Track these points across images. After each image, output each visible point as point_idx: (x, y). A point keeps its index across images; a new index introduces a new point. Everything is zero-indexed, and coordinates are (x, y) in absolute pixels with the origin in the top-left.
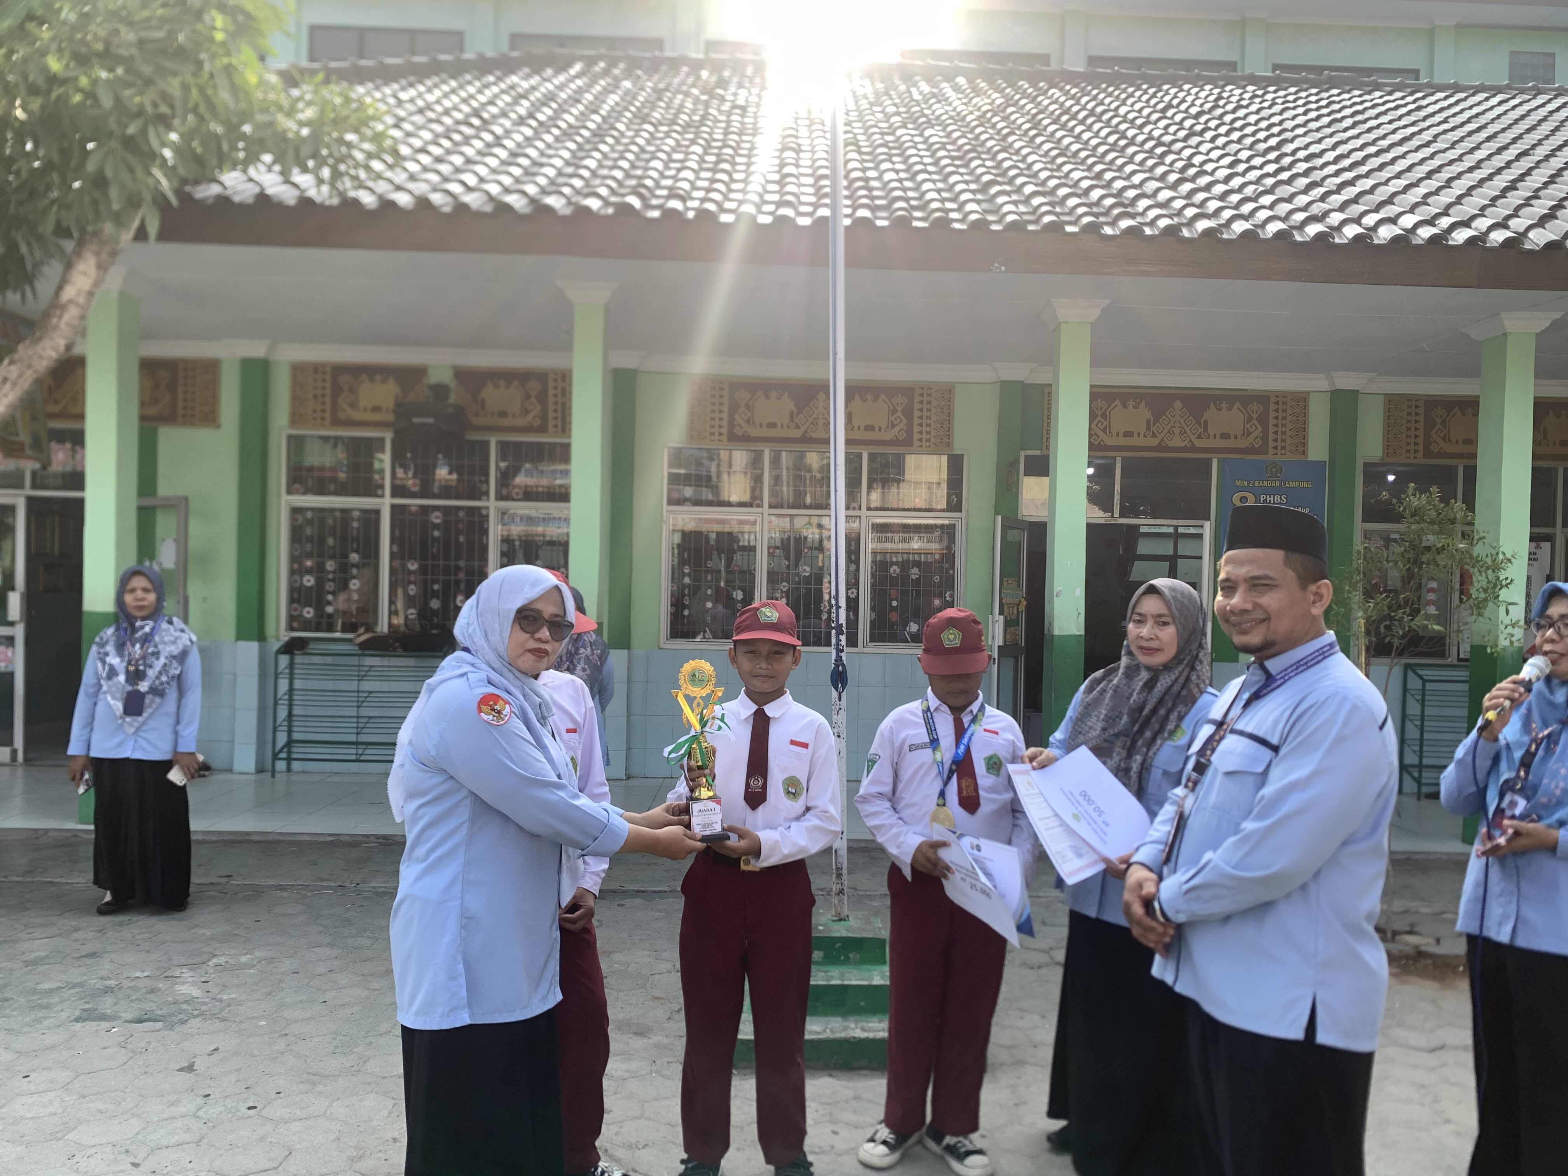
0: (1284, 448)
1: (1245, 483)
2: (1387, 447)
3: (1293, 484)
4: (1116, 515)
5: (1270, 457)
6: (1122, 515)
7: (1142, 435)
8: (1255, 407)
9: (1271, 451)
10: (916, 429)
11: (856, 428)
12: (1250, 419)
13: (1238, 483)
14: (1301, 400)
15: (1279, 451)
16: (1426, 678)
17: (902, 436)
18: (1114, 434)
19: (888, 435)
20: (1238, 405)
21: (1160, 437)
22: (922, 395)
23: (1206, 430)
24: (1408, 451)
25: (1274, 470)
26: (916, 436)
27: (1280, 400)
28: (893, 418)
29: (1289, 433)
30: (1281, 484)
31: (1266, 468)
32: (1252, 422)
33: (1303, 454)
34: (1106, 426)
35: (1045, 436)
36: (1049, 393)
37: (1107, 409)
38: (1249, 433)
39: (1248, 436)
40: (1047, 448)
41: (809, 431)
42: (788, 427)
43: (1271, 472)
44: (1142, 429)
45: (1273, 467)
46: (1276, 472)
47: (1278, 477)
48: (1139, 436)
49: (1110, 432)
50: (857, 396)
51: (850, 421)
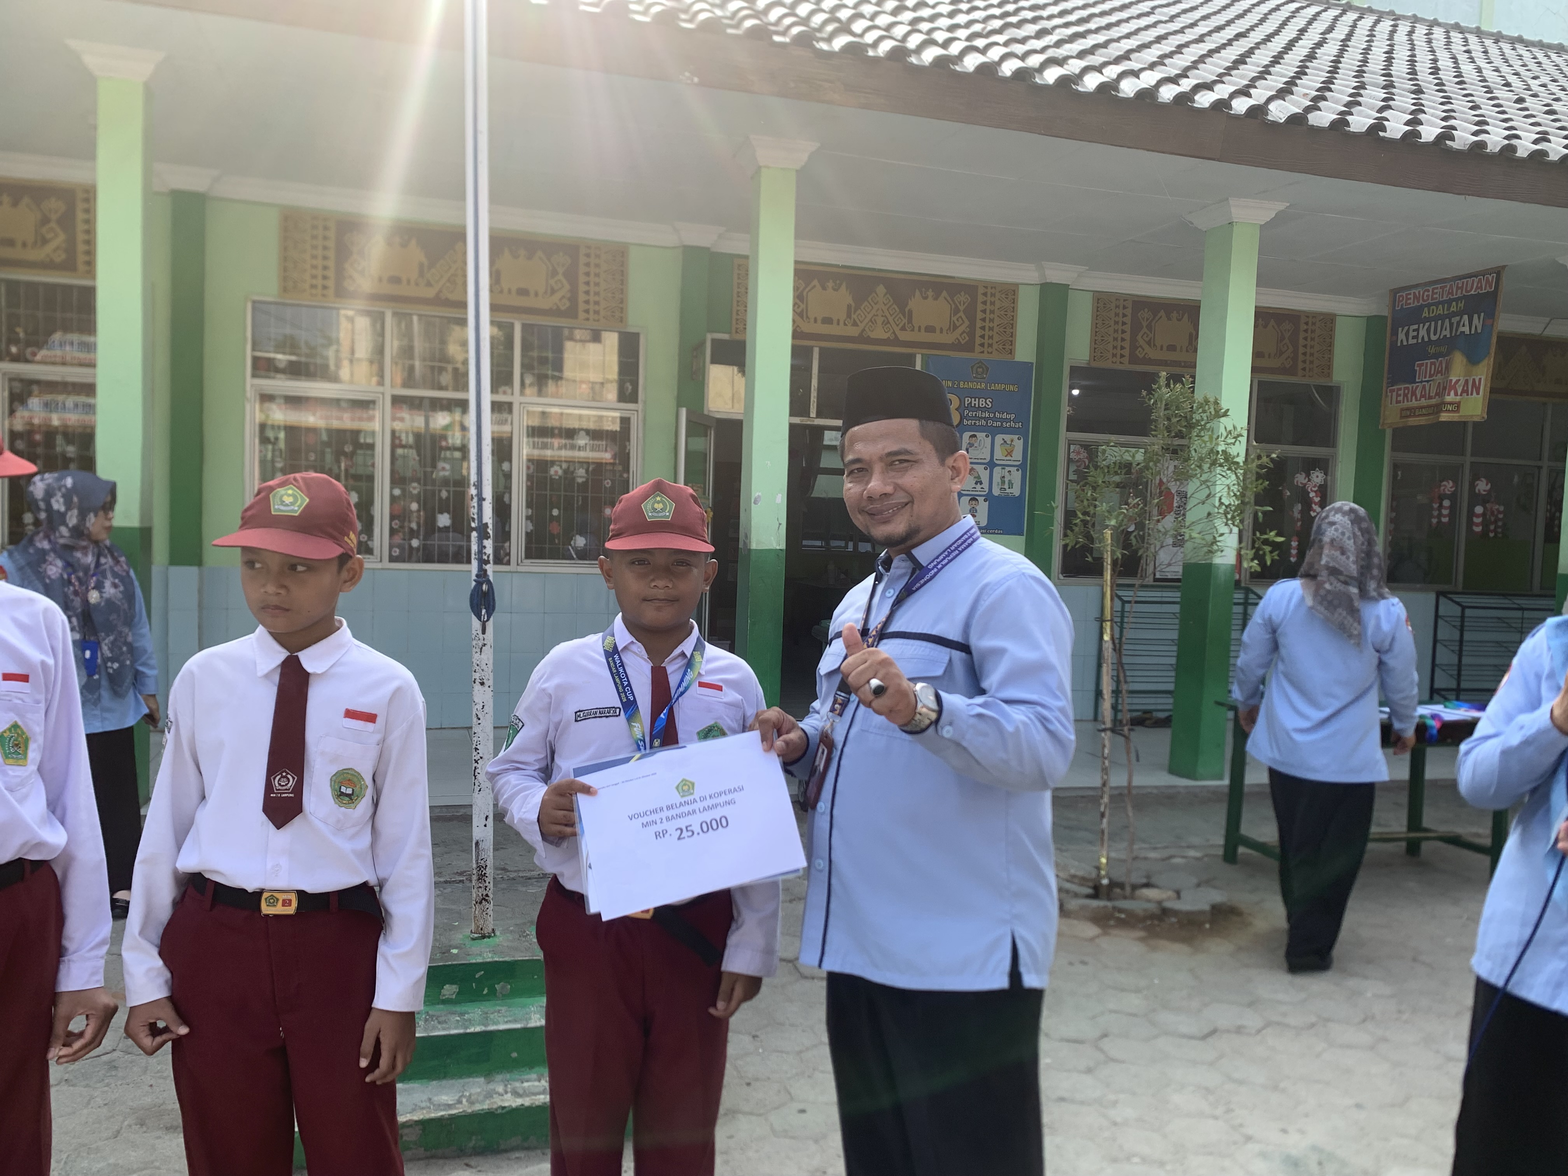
0: (991, 346)
1: (951, 383)
2: (1094, 349)
3: (998, 387)
4: (813, 414)
5: (976, 355)
6: (819, 415)
7: (842, 323)
8: (963, 298)
9: (978, 349)
10: (582, 297)
11: (504, 291)
12: (957, 311)
14: (1010, 292)
15: (986, 349)
17: (565, 305)
18: (812, 320)
20: (944, 293)
21: (862, 326)
22: (588, 255)
23: (910, 321)
24: (1114, 355)
25: (981, 370)
26: (582, 307)
27: (989, 291)
28: (551, 283)
29: (996, 329)
30: (986, 386)
31: (972, 367)
32: (959, 315)
33: (1011, 353)
34: (802, 311)
35: (735, 316)
36: (739, 266)
37: (804, 289)
38: (955, 327)
39: (954, 330)
40: (737, 332)
41: (444, 290)
42: (417, 284)
43: (977, 372)
44: (843, 316)
45: (979, 367)
46: (983, 373)
47: (984, 378)
48: (838, 324)
49: (807, 317)
50: (506, 250)
51: (498, 282)
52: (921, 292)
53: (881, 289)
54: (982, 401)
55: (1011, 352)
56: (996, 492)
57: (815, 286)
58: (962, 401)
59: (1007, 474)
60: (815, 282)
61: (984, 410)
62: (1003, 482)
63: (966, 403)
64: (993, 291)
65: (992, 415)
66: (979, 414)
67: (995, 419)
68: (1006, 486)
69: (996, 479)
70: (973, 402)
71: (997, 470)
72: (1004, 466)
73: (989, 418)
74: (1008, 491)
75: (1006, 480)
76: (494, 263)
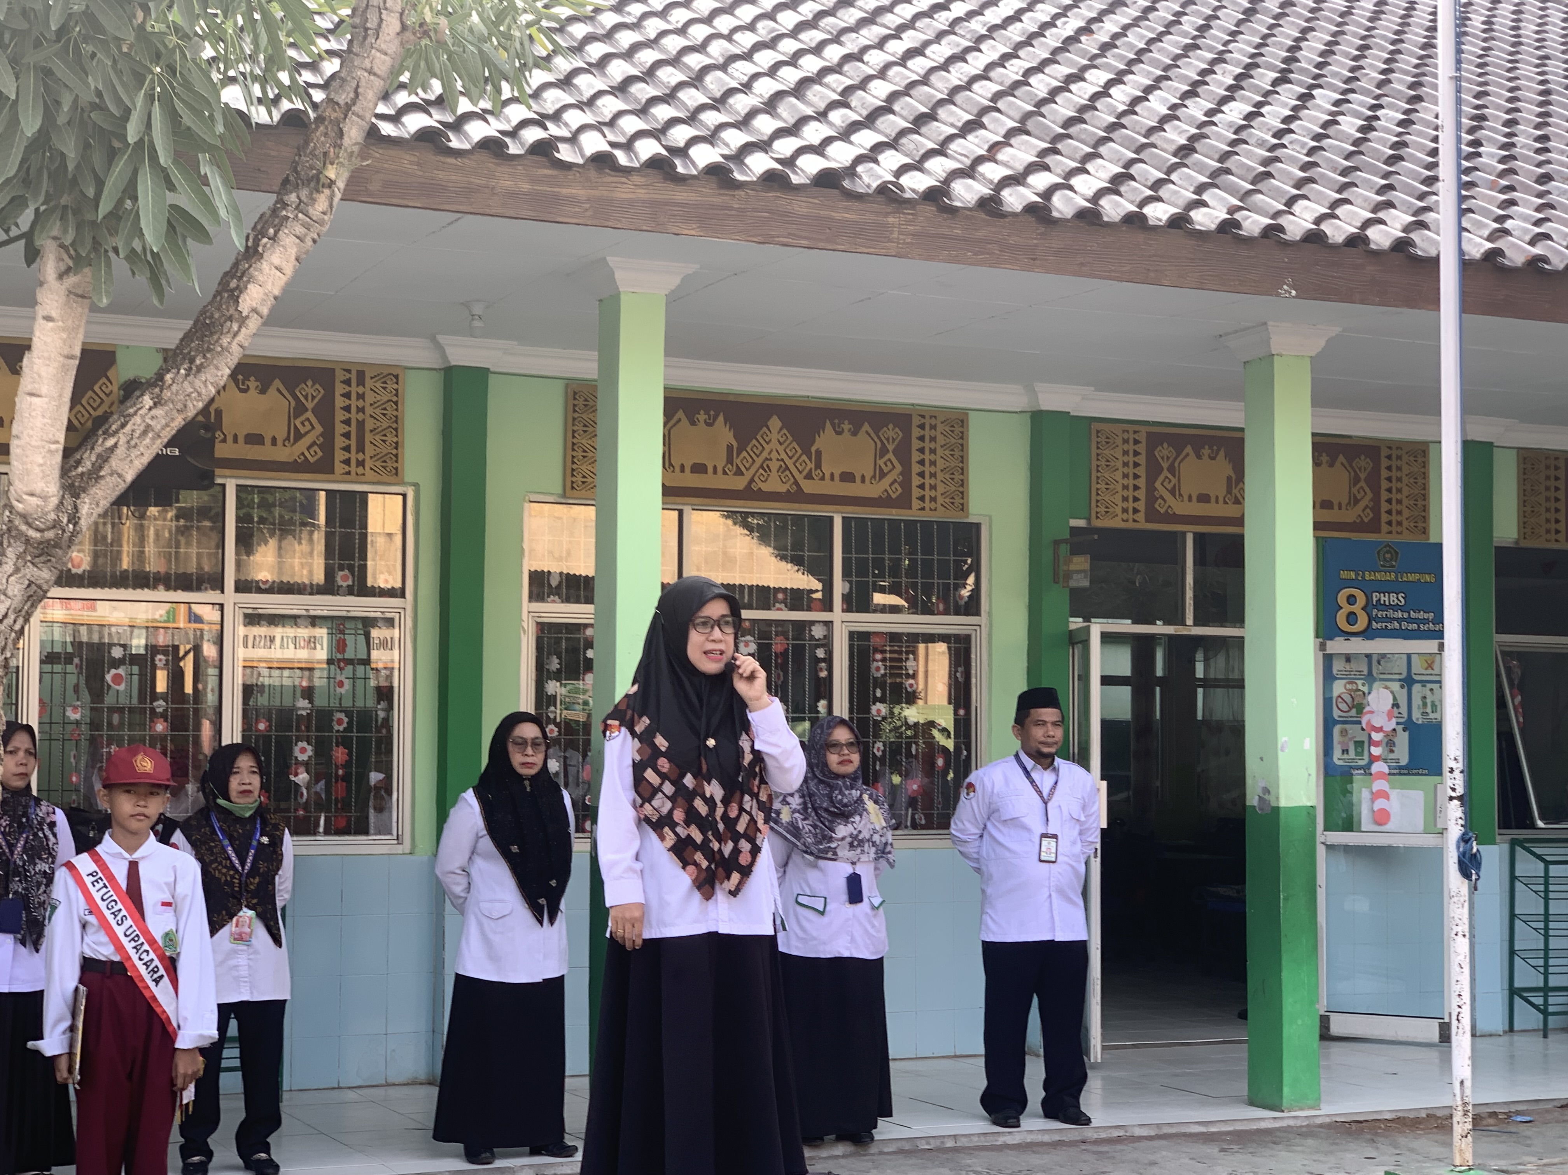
0: (1399, 523)
1: (1353, 575)
2: (1523, 524)
3: (1412, 577)
4: (1190, 621)
5: (1382, 537)
6: (1196, 624)
7: (1221, 500)
8: (1363, 461)
9: (1385, 528)
10: (916, 481)
11: (827, 476)
12: (1357, 480)
13: (1344, 575)
14: (1419, 455)
15: (1394, 528)
16: (1548, 858)
17: (896, 492)
18: (1186, 498)
19: (873, 490)
20: (1341, 458)
22: (922, 427)
24: (1548, 531)
25: (1388, 556)
26: (916, 492)
27: (1394, 453)
28: (881, 462)
29: (1405, 502)
30: (1396, 577)
31: (1378, 553)
32: (1358, 486)
33: (1424, 533)
34: (1175, 486)
35: (1094, 497)
36: (1098, 432)
37: (1176, 459)
38: (1357, 501)
39: (1355, 504)
40: (1097, 517)
41: (756, 479)
42: (725, 473)
43: (1385, 560)
44: (1222, 492)
45: (1388, 552)
46: (1391, 560)
47: (1393, 566)
48: (1217, 502)
49: (1180, 495)
50: (828, 424)
51: (818, 466)
54: (1393, 596)
55: (1425, 531)
56: (1417, 716)
57: (1188, 455)
58: (1369, 599)
59: (1429, 693)
60: (1189, 449)
61: (1396, 608)
62: (1425, 705)
63: (1375, 599)
64: (1399, 453)
65: (1406, 615)
66: (1390, 613)
67: (1410, 620)
68: (1429, 710)
69: (1417, 701)
70: (1382, 598)
71: (1416, 688)
72: (1424, 683)
73: (1403, 619)
74: (1432, 716)
75: (1429, 701)
76: (813, 442)
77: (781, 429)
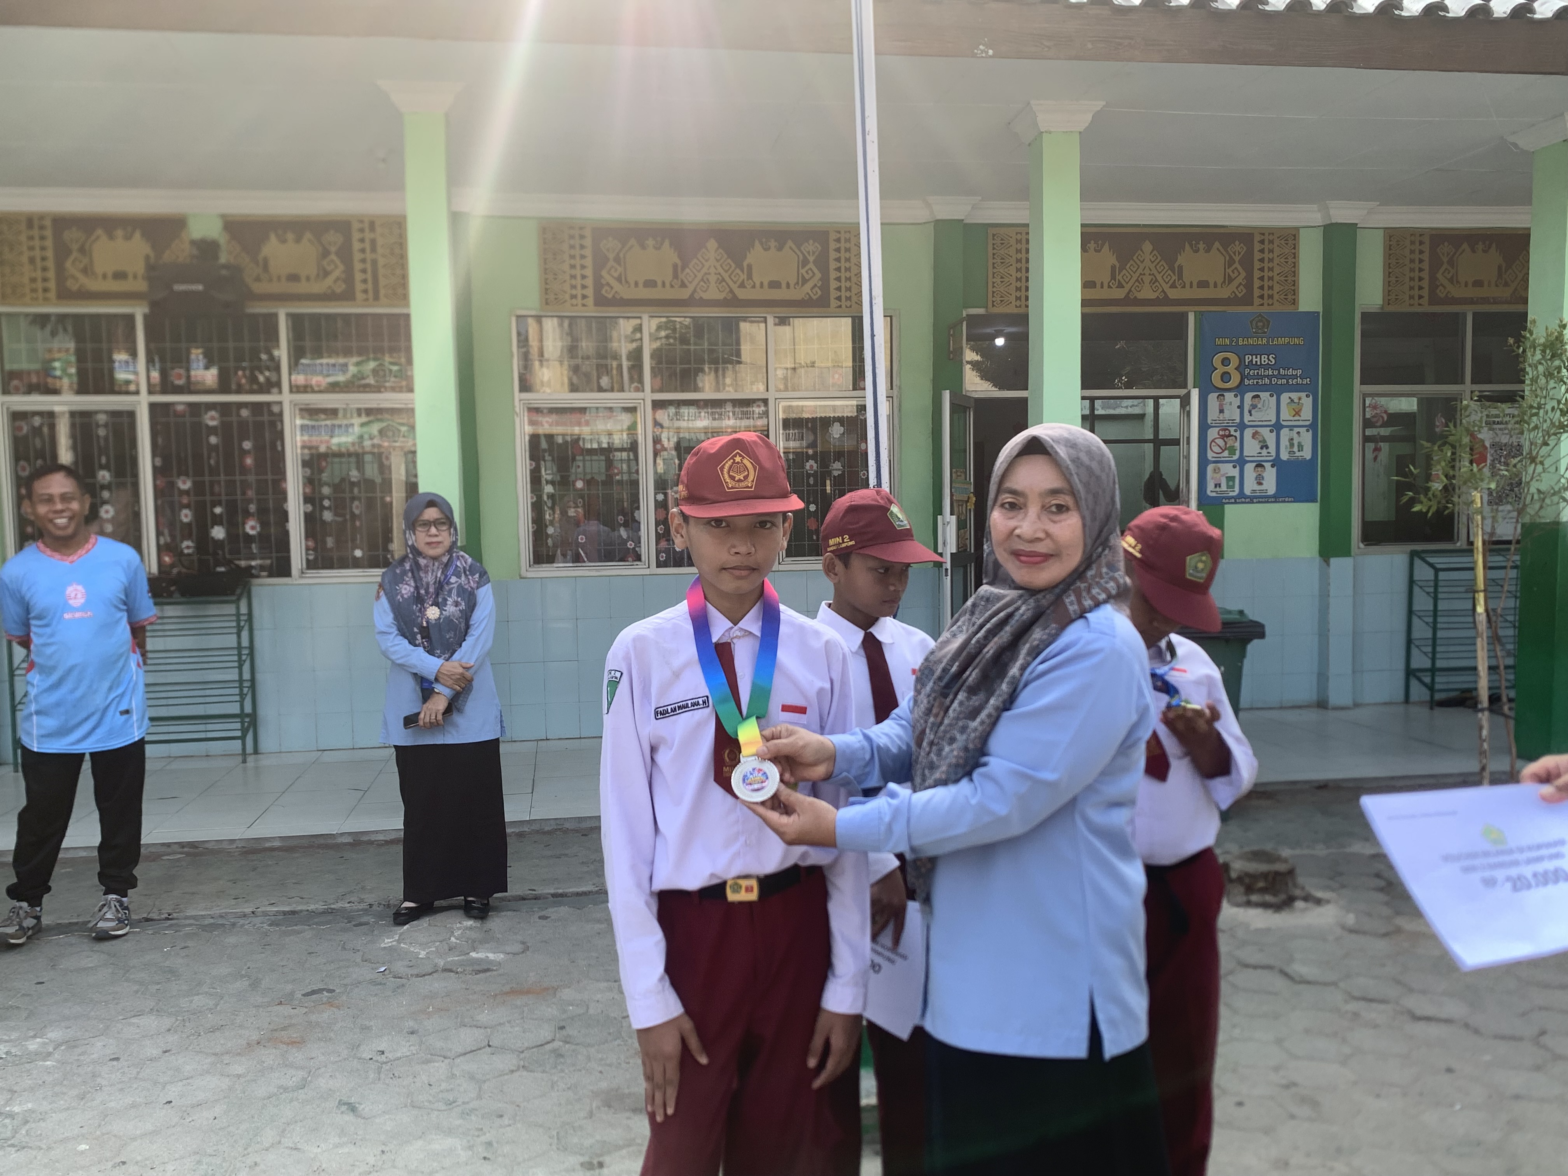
0: (1271, 297)
1: (1227, 341)
2: (1388, 291)
3: (1281, 341)
5: (1254, 309)
7: (1106, 285)
8: (1238, 248)
9: (1257, 301)
10: (833, 285)
12: (1232, 262)
13: (1219, 342)
14: (1290, 237)
15: (1266, 301)
16: (1438, 566)
17: (816, 293)
19: (798, 294)
20: (1217, 244)
21: (1127, 287)
22: (838, 240)
23: (1180, 277)
24: (1412, 297)
25: (1260, 324)
26: (833, 294)
27: (1266, 238)
28: (803, 271)
29: (1276, 278)
30: (1268, 342)
32: (1233, 267)
33: (1294, 304)
35: (990, 289)
36: (994, 235)
38: (1231, 280)
39: (1229, 284)
40: (994, 305)
41: (698, 290)
42: (672, 286)
43: (1257, 327)
44: (1106, 279)
45: (1260, 321)
47: (1265, 333)
48: (1102, 287)
50: (757, 243)
51: (750, 277)
52: (1191, 246)
53: (1147, 247)
54: (1264, 358)
55: (1294, 302)
56: (1284, 456)
58: (1241, 360)
59: (1295, 436)
61: (1267, 367)
62: (1292, 445)
63: (1247, 361)
64: (1271, 237)
65: (1276, 373)
66: (1262, 372)
67: (1280, 377)
68: (1295, 449)
69: (1284, 442)
70: (1254, 360)
71: (1284, 432)
72: (1291, 428)
73: (1274, 376)
74: (1298, 454)
75: (1296, 442)
76: (745, 257)
77: (718, 249)
